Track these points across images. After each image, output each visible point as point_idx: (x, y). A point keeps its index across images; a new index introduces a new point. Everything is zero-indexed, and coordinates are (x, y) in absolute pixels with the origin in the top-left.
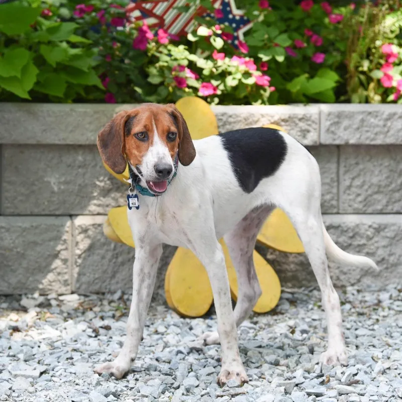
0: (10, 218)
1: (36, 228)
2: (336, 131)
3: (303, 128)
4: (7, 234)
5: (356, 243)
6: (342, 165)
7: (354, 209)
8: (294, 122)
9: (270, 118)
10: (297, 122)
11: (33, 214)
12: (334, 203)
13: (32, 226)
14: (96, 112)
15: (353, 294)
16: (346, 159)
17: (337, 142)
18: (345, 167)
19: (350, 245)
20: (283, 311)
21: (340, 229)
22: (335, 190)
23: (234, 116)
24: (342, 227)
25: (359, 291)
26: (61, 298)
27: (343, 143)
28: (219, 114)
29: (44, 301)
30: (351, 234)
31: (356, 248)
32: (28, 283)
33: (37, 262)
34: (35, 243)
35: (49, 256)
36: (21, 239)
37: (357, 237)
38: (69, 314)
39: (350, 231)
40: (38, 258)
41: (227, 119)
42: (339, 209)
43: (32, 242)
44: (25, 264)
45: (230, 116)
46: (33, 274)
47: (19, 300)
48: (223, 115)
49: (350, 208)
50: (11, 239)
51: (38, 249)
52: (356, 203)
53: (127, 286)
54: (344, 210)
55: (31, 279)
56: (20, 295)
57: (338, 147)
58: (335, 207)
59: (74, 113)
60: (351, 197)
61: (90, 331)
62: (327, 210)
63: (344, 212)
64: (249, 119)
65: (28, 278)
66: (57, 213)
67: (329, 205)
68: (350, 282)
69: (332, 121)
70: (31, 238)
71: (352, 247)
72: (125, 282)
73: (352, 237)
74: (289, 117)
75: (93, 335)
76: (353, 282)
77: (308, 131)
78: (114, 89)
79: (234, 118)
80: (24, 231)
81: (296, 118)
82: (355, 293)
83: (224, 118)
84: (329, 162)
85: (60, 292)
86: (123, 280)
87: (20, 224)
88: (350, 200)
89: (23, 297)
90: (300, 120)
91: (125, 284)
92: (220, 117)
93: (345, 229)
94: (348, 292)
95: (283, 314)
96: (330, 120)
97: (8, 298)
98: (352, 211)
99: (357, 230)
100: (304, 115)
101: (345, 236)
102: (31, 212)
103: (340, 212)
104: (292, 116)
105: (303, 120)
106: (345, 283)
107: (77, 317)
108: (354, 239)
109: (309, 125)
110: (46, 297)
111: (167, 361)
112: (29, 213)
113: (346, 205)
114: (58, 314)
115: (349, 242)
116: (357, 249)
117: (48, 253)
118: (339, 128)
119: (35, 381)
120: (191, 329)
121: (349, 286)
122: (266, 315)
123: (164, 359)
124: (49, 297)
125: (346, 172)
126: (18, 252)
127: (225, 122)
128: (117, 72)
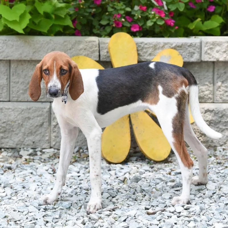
0: (15, 103)
1: (30, 109)
2: (211, 53)
3: (191, 51)
4: (12, 112)
5: (223, 121)
6: (216, 73)
7: (223, 100)
8: (185, 47)
9: (170, 45)
10: (187, 47)
11: (29, 101)
12: (210, 96)
13: (27, 108)
14: (65, 41)
15: (220, 151)
16: (219, 70)
17: (212, 60)
18: (218, 74)
19: (220, 122)
20: (172, 161)
21: (214, 112)
22: (211, 89)
23: (148, 44)
24: (215, 111)
25: (224, 149)
26: (44, 151)
27: (215, 60)
28: (139, 43)
29: (33, 152)
30: (220, 115)
31: (223, 123)
32: (25, 141)
33: (30, 129)
34: (29, 118)
35: (37, 126)
36: (21, 116)
37: (224, 116)
38: (45, 160)
39: (220, 113)
40: (30, 127)
41: (144, 45)
42: (214, 100)
43: (27, 118)
44: (23, 130)
45: (146, 44)
46: (27, 136)
47: (19, 152)
48: (141, 43)
49: (220, 99)
50: (15, 116)
51: (31, 121)
52: (224, 97)
53: (83, 144)
54: (217, 101)
55: (27, 139)
56: (20, 148)
57: (213, 62)
58: (211, 99)
59: (52, 42)
60: (221, 93)
61: (50, 171)
62: (206, 101)
63: (216, 102)
64: (157, 46)
65: (25, 139)
66: (43, 100)
67: (208, 97)
68: (219, 144)
69: (208, 47)
70: (26, 115)
71: (221, 123)
72: (82, 142)
73: (221, 117)
74: (182, 45)
75: (52, 173)
76: (221, 144)
77: (194, 53)
78: (79, 28)
79: (148, 45)
80: (23, 111)
81: (187, 45)
82: (222, 150)
83: (142, 45)
84: (207, 71)
85: (43, 147)
86: (81, 141)
87: (20, 107)
88: (221, 95)
89: (22, 149)
90: (189, 46)
91: (82, 143)
92: (140, 45)
93: (217, 112)
94: (217, 150)
95: (172, 162)
96: (207, 47)
97: (13, 150)
98: (222, 102)
99: (224, 113)
100: (191, 43)
101: (217, 116)
102: (28, 100)
103: (215, 102)
104: (184, 44)
105: (191, 47)
106: (216, 144)
107: (49, 162)
108: (222, 118)
109: (194, 49)
110: (34, 150)
111: (86, 189)
112: (26, 100)
113: (218, 97)
114: (38, 160)
115: (219, 120)
116: (225, 124)
117: (37, 124)
118: (213, 51)
119: (2, 199)
120: (110, 170)
121: (219, 146)
122: (161, 163)
123: (84, 188)
124: (37, 150)
125: (218, 78)
126: (19, 123)
127: (143, 47)
128: (82, 18)
